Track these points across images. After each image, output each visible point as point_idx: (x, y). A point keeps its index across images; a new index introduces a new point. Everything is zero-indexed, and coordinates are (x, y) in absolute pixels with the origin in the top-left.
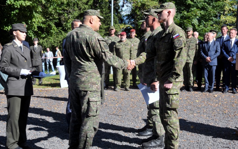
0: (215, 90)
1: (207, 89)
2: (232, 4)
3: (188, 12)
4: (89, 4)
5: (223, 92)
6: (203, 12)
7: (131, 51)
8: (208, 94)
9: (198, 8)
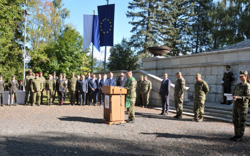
0: (85, 104)
1: (81, 104)
2: (86, 61)
3: (64, 63)
4: (6, 56)
5: (89, 105)
6: (72, 64)
7: (41, 84)
8: (82, 106)
9: (69, 61)
